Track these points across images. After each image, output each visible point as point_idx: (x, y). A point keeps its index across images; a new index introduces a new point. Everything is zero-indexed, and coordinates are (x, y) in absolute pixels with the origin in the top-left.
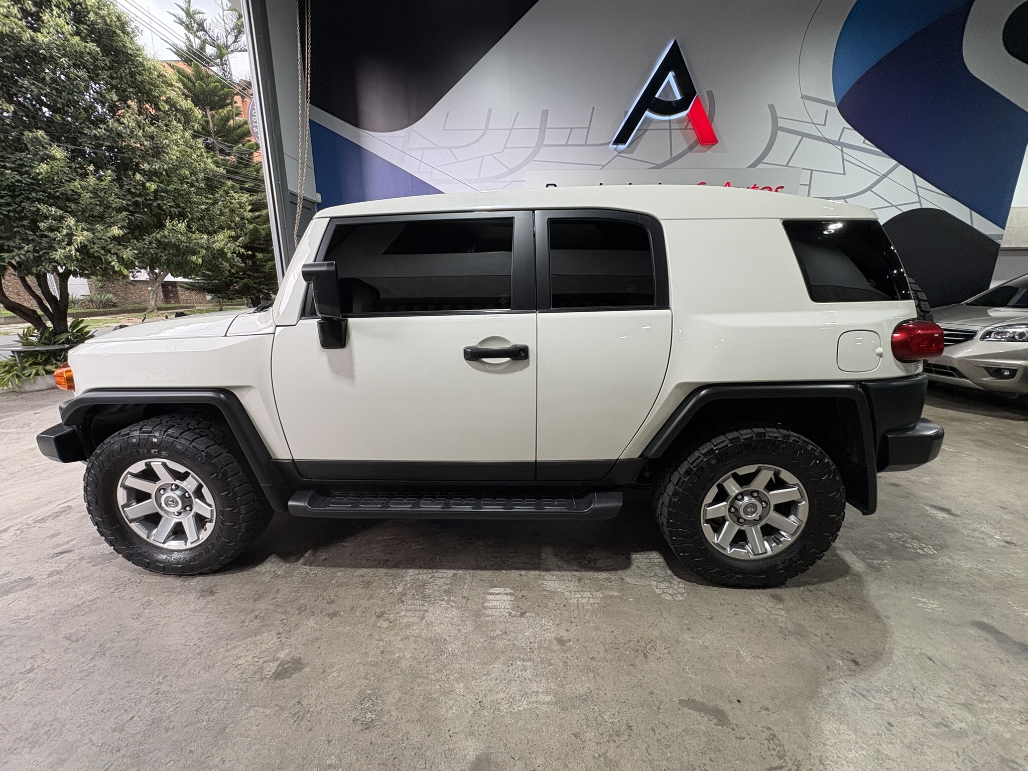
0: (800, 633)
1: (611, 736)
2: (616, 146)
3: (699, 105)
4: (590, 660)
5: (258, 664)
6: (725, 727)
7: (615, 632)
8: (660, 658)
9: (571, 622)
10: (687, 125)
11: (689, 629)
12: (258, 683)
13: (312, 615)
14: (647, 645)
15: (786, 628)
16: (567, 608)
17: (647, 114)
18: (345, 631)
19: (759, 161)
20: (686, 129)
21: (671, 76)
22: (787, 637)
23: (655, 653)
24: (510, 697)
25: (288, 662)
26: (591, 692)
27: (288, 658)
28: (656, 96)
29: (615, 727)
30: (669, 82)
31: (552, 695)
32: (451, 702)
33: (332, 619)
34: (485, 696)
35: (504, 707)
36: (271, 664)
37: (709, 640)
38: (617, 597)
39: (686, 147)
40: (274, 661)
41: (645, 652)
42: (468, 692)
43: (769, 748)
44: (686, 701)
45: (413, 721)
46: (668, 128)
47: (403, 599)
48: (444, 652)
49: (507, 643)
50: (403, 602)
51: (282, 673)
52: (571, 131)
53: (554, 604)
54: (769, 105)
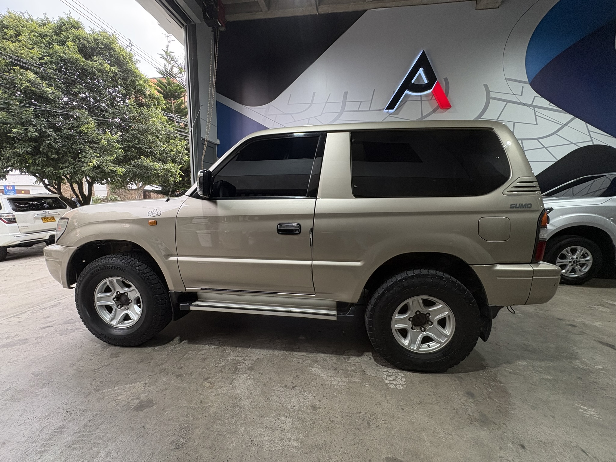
0: (483, 420)
2: (387, 111)
3: (438, 86)
4: (330, 422)
5: (128, 400)
7: (351, 406)
8: (378, 426)
9: (324, 396)
10: (432, 97)
11: (403, 409)
12: (124, 412)
13: (167, 375)
14: (371, 416)
15: (473, 416)
16: (323, 386)
17: (407, 92)
18: (183, 386)
19: (479, 117)
20: (431, 100)
21: (421, 70)
22: (472, 423)
23: (375, 423)
24: (272, 440)
25: (145, 401)
26: (326, 444)
27: (146, 399)
28: (412, 82)
30: (420, 73)
31: (299, 442)
32: (234, 439)
33: (178, 378)
34: (256, 437)
35: (266, 446)
36: (135, 401)
37: (416, 418)
39: (431, 110)
40: (137, 400)
41: (369, 421)
42: (246, 434)
44: (390, 458)
45: (207, 448)
46: (420, 99)
47: (223, 370)
48: (238, 406)
49: (279, 405)
50: (222, 372)
51: (140, 407)
52: (361, 103)
53: (315, 383)
54: (484, 85)
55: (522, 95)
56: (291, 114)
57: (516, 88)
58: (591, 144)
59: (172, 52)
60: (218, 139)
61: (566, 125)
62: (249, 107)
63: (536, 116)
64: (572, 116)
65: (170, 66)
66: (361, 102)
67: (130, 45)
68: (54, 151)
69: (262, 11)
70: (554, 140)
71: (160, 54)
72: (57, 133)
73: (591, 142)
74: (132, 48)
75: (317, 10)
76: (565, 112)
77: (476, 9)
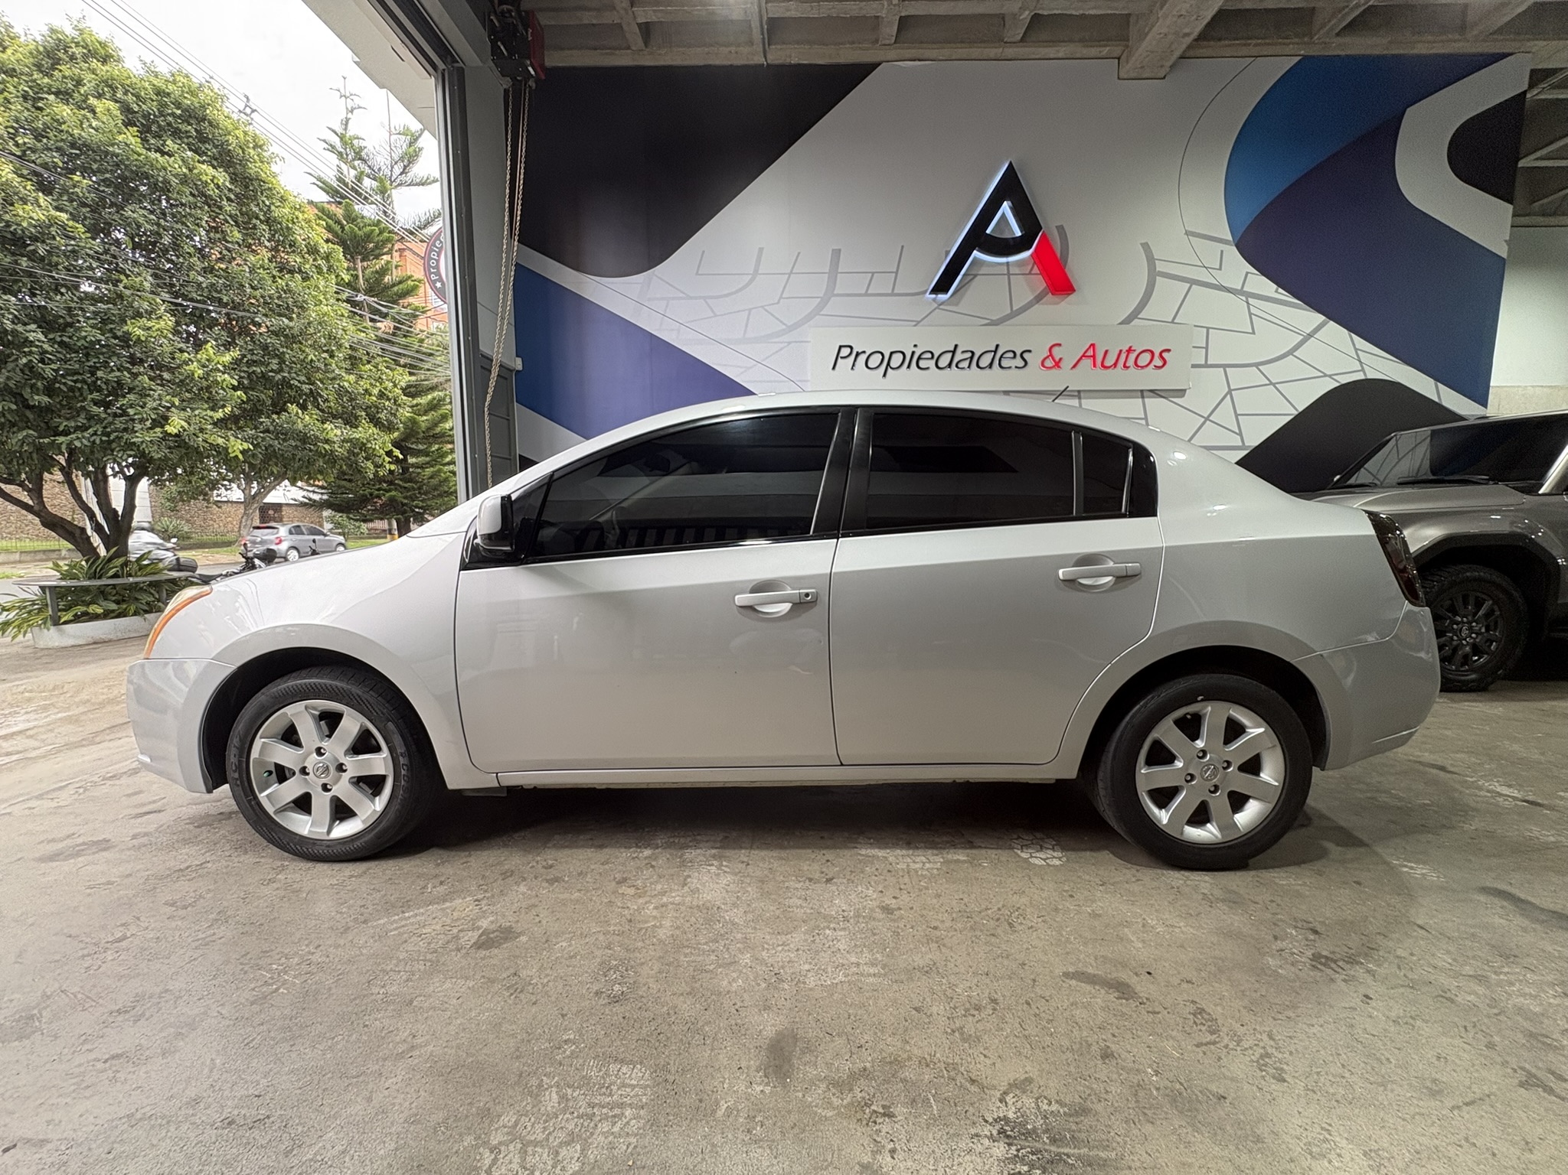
0: (1234, 901)
1: (967, 1010)
2: (934, 296)
3: (1046, 246)
4: (930, 929)
5: (451, 933)
6: (1131, 1001)
7: (966, 900)
8: (1032, 927)
9: (901, 889)
11: (1071, 896)
12: (453, 953)
13: (523, 881)
14: (1011, 913)
15: (1212, 894)
16: (893, 873)
17: (976, 253)
18: (573, 897)
19: (1134, 315)
20: (1030, 273)
21: (1006, 206)
22: (1213, 905)
23: (1024, 922)
24: (819, 969)
25: (494, 932)
26: (935, 964)
27: (493, 927)
28: (988, 231)
29: (973, 1001)
30: (1004, 214)
31: (879, 967)
32: (735, 975)
33: (553, 884)
34: (783, 967)
35: (811, 981)
36: (470, 933)
37: (1102, 907)
38: (964, 862)
39: (1032, 297)
40: (473, 930)
41: (1010, 921)
42: (757, 964)
43: (1195, 1022)
44: (1073, 973)
45: (682, 994)
46: (1006, 272)
47: (654, 863)
48: (719, 921)
49: (808, 911)
50: (653, 867)
51: (486, 942)
52: (872, 276)
53: (874, 869)
54: (1142, 244)
55: (1220, 269)
56: (705, 298)
57: (1210, 252)
58: (1360, 376)
59: (358, 138)
60: (517, 356)
61: (1310, 335)
62: (597, 278)
63: (1250, 314)
64: (1323, 318)
65: (353, 173)
66: (873, 273)
67: (248, 111)
68: (39, 384)
69: (629, 48)
70: (1288, 368)
71: (324, 141)
72: (51, 336)
73: (1361, 373)
74: (252, 119)
75: (765, 57)
76: (1308, 308)
77: (1119, 78)
